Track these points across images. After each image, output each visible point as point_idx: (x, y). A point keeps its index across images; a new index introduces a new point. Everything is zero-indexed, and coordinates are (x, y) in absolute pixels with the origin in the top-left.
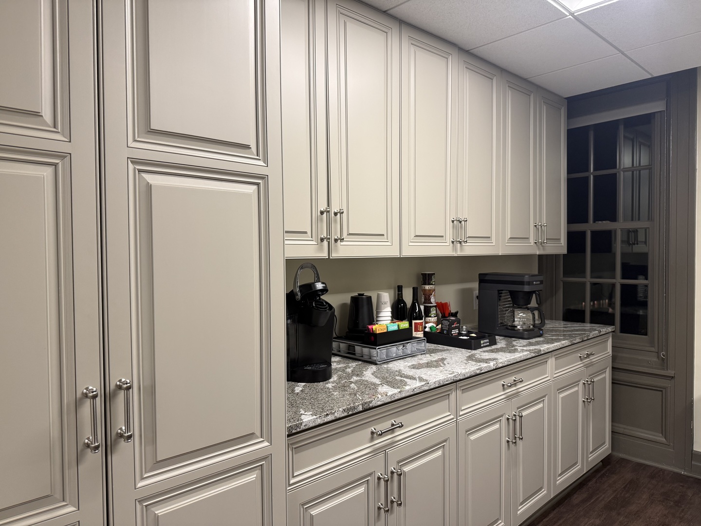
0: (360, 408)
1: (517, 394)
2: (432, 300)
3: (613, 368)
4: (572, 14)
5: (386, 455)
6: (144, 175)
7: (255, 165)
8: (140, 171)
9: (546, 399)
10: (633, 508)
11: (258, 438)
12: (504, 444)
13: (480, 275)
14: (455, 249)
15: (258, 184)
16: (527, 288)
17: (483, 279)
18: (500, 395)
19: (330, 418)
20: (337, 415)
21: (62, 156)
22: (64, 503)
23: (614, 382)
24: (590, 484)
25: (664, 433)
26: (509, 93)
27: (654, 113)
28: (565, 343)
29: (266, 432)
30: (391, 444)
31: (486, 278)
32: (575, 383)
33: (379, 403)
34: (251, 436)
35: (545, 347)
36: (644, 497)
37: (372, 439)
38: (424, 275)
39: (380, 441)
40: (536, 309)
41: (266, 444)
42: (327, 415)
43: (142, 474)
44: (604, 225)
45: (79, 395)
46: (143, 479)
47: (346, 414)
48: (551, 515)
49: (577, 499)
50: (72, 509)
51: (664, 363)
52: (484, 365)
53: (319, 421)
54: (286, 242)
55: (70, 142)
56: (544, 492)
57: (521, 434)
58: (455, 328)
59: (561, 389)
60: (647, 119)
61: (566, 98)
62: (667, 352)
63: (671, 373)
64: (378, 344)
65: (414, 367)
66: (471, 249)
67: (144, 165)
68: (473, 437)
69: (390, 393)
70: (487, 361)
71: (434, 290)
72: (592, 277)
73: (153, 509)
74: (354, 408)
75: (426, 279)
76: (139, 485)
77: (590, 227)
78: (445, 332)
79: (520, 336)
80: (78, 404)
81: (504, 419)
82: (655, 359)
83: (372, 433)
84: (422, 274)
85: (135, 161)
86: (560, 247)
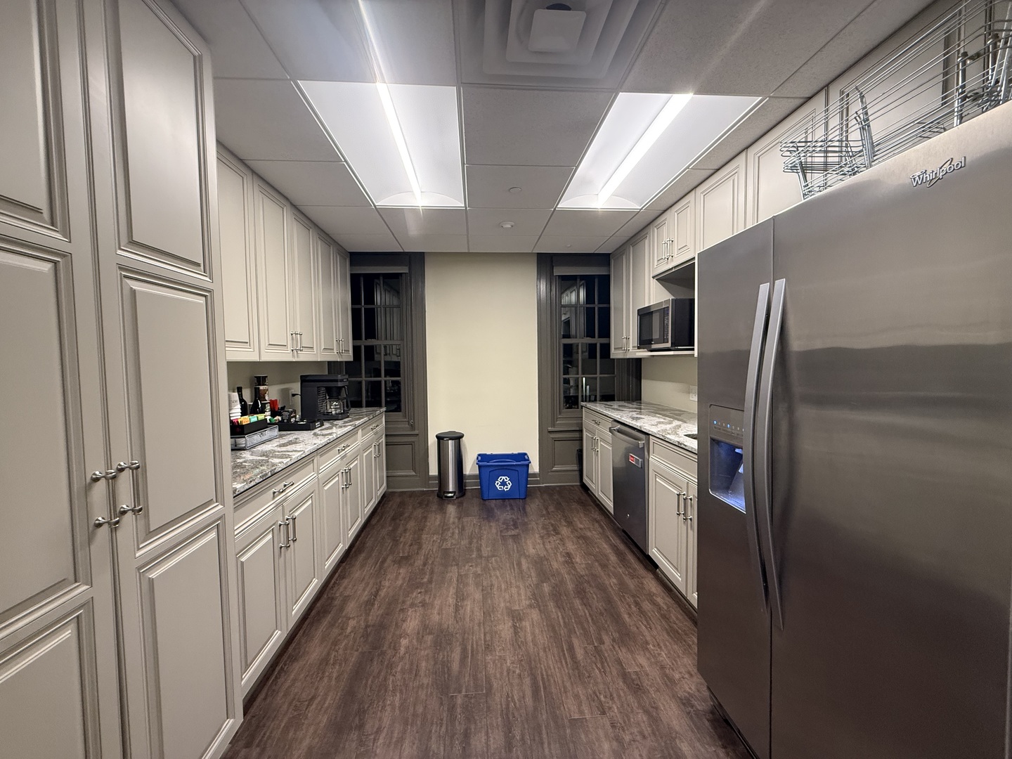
0: (270, 475)
1: (345, 456)
2: (267, 398)
3: (386, 435)
4: (375, 206)
5: (283, 507)
6: (129, 281)
7: (202, 280)
8: (125, 277)
9: (358, 457)
10: (406, 515)
11: (214, 503)
12: (341, 490)
13: (301, 376)
14: (293, 356)
15: (205, 296)
16: (340, 384)
17: (304, 380)
18: (338, 457)
19: (253, 484)
20: (257, 481)
21: (63, 255)
22: (78, 584)
23: (387, 445)
24: (378, 511)
25: (414, 469)
26: (319, 242)
27: (401, 273)
28: (366, 419)
29: (219, 497)
30: (285, 500)
31: (308, 378)
32: (370, 446)
33: (280, 469)
34: (210, 502)
35: (357, 423)
36: (410, 508)
37: (274, 497)
38: (258, 378)
39: (279, 498)
40: (345, 398)
41: (220, 507)
42: (251, 481)
43: (138, 546)
44: (371, 342)
45: (88, 480)
46: (139, 549)
47: (262, 480)
48: (362, 535)
49: (374, 521)
50: (85, 587)
51: (413, 427)
52: (331, 437)
53: (247, 487)
54: (227, 349)
55: (70, 242)
56: (359, 520)
57: (350, 482)
58: (293, 417)
59: (365, 450)
60: (397, 276)
61: (350, 253)
62: (414, 420)
63: (416, 432)
64: (245, 433)
65: (280, 446)
66: (304, 357)
67: (128, 271)
68: (326, 488)
69: (285, 462)
70: (330, 434)
71: (267, 390)
72: (366, 377)
73: (147, 574)
74: (266, 474)
75: (261, 380)
76: (137, 555)
77: (364, 343)
78: (285, 421)
79: (336, 418)
80: (88, 488)
81: (340, 473)
82: (407, 426)
83: (274, 493)
84: (256, 377)
85: (121, 268)
86: (349, 357)
